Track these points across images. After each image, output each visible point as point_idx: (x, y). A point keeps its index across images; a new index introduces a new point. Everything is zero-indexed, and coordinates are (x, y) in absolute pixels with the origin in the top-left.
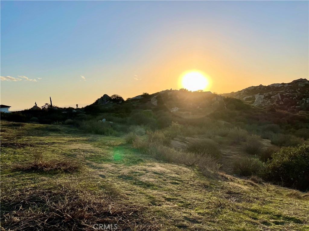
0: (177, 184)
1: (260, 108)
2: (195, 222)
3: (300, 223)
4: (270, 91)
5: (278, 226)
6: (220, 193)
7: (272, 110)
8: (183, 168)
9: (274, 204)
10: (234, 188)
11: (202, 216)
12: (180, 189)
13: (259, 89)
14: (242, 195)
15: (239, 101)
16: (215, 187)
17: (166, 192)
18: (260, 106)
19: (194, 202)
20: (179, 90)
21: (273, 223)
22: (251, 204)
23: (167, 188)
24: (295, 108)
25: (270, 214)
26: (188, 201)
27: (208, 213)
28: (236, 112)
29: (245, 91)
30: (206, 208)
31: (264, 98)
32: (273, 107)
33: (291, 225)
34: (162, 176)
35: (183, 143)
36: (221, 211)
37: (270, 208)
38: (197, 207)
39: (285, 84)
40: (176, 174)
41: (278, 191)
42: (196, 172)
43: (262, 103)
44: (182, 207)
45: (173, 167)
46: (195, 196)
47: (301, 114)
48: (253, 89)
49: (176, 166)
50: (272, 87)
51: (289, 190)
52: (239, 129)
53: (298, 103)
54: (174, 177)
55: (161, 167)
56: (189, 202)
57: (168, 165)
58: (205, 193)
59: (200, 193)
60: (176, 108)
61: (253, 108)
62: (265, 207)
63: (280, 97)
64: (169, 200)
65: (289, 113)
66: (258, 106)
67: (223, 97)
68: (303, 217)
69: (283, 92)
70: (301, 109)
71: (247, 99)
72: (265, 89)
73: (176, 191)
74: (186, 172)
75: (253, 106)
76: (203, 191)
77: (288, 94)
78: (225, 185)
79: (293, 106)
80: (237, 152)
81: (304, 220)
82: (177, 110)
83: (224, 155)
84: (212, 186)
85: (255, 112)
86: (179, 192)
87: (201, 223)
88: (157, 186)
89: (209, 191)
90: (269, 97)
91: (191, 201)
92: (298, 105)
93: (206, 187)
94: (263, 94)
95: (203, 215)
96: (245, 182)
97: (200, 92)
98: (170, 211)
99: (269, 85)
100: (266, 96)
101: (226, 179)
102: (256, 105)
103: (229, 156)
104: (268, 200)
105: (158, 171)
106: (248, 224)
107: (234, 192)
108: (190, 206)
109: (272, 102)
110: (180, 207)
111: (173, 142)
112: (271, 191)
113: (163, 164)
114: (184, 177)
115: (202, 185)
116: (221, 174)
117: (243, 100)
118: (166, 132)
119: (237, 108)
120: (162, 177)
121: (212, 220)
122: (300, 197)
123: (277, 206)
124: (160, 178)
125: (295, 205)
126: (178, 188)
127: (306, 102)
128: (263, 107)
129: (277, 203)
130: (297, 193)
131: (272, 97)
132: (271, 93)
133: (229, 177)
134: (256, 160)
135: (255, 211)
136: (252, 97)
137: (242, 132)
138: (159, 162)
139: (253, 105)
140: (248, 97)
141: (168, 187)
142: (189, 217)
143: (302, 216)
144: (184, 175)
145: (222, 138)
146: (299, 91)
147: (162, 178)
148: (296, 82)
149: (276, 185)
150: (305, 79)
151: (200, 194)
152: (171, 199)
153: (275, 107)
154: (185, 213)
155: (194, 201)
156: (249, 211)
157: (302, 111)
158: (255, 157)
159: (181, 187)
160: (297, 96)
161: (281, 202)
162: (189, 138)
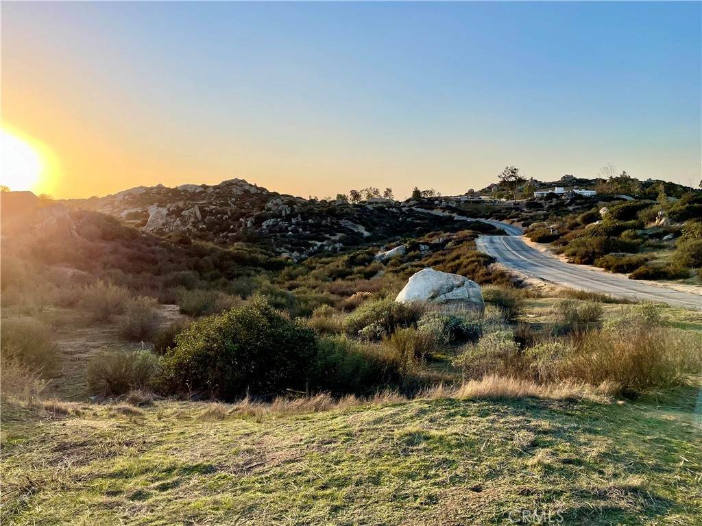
1: (158, 236)
3: (210, 472)
4: (180, 200)
5: (165, 493)
6: (35, 455)
7: (184, 241)
9: (165, 446)
13: (157, 193)
14: (95, 444)
16: (24, 443)
18: (160, 232)
21: (156, 489)
22: (112, 460)
24: (227, 237)
25: (152, 472)
28: (103, 244)
29: (125, 196)
31: (168, 215)
32: (187, 234)
33: (193, 482)
36: (31, 502)
37: (155, 457)
39: (208, 187)
41: (182, 412)
43: (163, 225)
47: (238, 249)
50: (184, 191)
51: (206, 405)
52: (108, 287)
53: (232, 227)
61: (144, 235)
62: (144, 459)
63: (198, 213)
65: (217, 247)
66: (155, 231)
67: (69, 207)
68: (218, 457)
69: (205, 203)
70: (237, 239)
71: (130, 216)
72: (170, 194)
75: (143, 232)
77: (214, 209)
78: (52, 431)
79: (225, 234)
80: (103, 342)
81: (220, 463)
83: (67, 353)
84: (15, 441)
85: (149, 245)
90: (177, 213)
92: (233, 231)
94: (166, 206)
96: (110, 409)
100: (171, 209)
101: (62, 413)
102: (151, 229)
103: (80, 355)
104: (154, 441)
106: (96, 513)
107: (75, 443)
109: (184, 223)
112: (167, 417)
116: (49, 403)
117: (121, 217)
119: (106, 237)
122: (224, 414)
123: (171, 448)
127: (246, 225)
128: (165, 233)
129: (172, 442)
130: (217, 408)
131: (183, 213)
132: (181, 204)
133: (69, 406)
134: (143, 353)
135: (120, 474)
136: (142, 212)
137: (116, 292)
139: (143, 229)
140: (133, 211)
143: (218, 455)
145: (63, 310)
146: (234, 203)
148: (228, 185)
149: (183, 401)
150: (244, 181)
153: (190, 235)
156: (104, 478)
157: (240, 243)
158: (140, 348)
160: (229, 213)
161: (182, 436)
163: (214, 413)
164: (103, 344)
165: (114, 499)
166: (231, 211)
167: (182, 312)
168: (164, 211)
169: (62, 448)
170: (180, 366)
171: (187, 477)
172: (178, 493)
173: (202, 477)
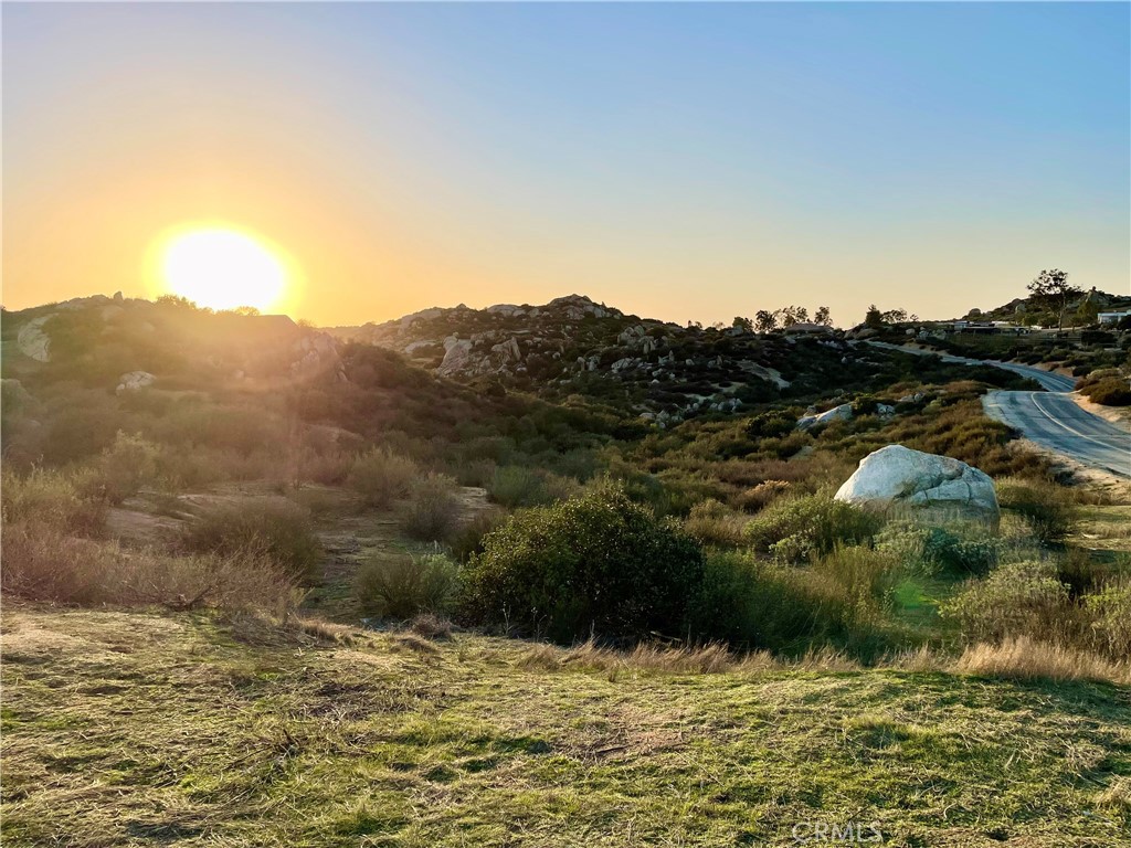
0: (116, 690)
1: (458, 383)
2: (174, 836)
3: (541, 752)
4: (490, 329)
5: (476, 775)
6: (293, 699)
7: (494, 391)
8: (151, 622)
9: (474, 704)
10: (348, 669)
11: (207, 802)
12: (126, 713)
13: (457, 317)
14: (374, 689)
15: (392, 357)
16: (279, 679)
17: (55, 734)
18: (460, 376)
19: (181, 754)
20: (153, 299)
21: (462, 768)
22: (399, 716)
23: (62, 717)
24: (557, 386)
25: (456, 740)
26: (155, 756)
27: (232, 789)
28: (381, 394)
29: (412, 321)
30: (230, 767)
31: (471, 351)
32: (499, 380)
33: (516, 764)
34: (45, 667)
35: (165, 518)
36: (288, 768)
37: (459, 718)
38: (190, 772)
39: (531, 308)
40: (113, 650)
41: (493, 654)
42: (208, 629)
43: (465, 366)
44: (124, 784)
45: (103, 621)
46: (191, 727)
47: (573, 405)
48: (437, 316)
49: (116, 619)
50: (494, 315)
51: (528, 646)
52: (387, 457)
53: (565, 370)
54: (101, 667)
55: (44, 627)
56: (158, 758)
57: (81, 618)
58: (234, 707)
59: (214, 711)
60: (142, 373)
61: (438, 381)
62: (444, 719)
63: (516, 348)
64: (66, 766)
65: (543, 400)
66: (453, 375)
67: (336, 339)
68: (553, 730)
69: (526, 334)
70: (573, 389)
71: (420, 352)
72: (476, 319)
73: (106, 724)
74: (160, 637)
75: (437, 377)
76: (227, 700)
77: (540, 342)
78: (317, 665)
79: (554, 380)
80: (378, 539)
81: (555, 739)
82: (145, 383)
83: (331, 551)
84: (266, 676)
85: (444, 397)
86: (118, 723)
87: (198, 831)
88: (15, 715)
89: (254, 698)
90: (486, 347)
91: (168, 751)
92: (567, 376)
93: (241, 683)
94: (469, 338)
95: (212, 797)
96: (392, 640)
97: (246, 314)
98: (66, 812)
99: (486, 310)
100: (476, 343)
101: (326, 640)
102: (447, 372)
103: (347, 556)
104: (456, 694)
105: (28, 650)
106: (380, 794)
107: (347, 686)
108: (160, 773)
109: (495, 364)
110: (115, 788)
111: (116, 518)
112: (472, 659)
113: (53, 616)
114: (149, 659)
115: (227, 680)
116: (310, 623)
117: (405, 354)
118: (87, 474)
119: (384, 383)
120: (46, 671)
121: (248, 809)
122: (556, 663)
123: (482, 707)
124: (31, 677)
125: (535, 695)
126: (118, 709)
127: (586, 368)
128: (468, 379)
129: (483, 699)
130: (546, 653)
131: (493, 348)
132: (491, 334)
133: (337, 629)
134: (436, 559)
135: (411, 739)
136: (435, 346)
137: (398, 465)
138: (38, 610)
139: (436, 371)
140: (423, 344)
141: (67, 710)
142: (147, 821)
143: (551, 726)
144: (149, 651)
145: (325, 489)
146: (569, 333)
147: (45, 675)
148: (562, 305)
149: (492, 636)
150: (586, 299)
151: (214, 715)
152: (76, 759)
153: (502, 382)
154: (133, 806)
155: (184, 748)
156: (389, 742)
157: (577, 395)
158: (432, 551)
159: (131, 701)
160: (562, 349)
161: (496, 691)
162: (192, 497)
163: (540, 659)
164: (380, 542)
165: (403, 775)
166: (565, 345)
167: (491, 499)
168: (467, 345)
169: (330, 690)
170: (489, 581)
171: (507, 754)
172: (494, 778)
173: (530, 758)
